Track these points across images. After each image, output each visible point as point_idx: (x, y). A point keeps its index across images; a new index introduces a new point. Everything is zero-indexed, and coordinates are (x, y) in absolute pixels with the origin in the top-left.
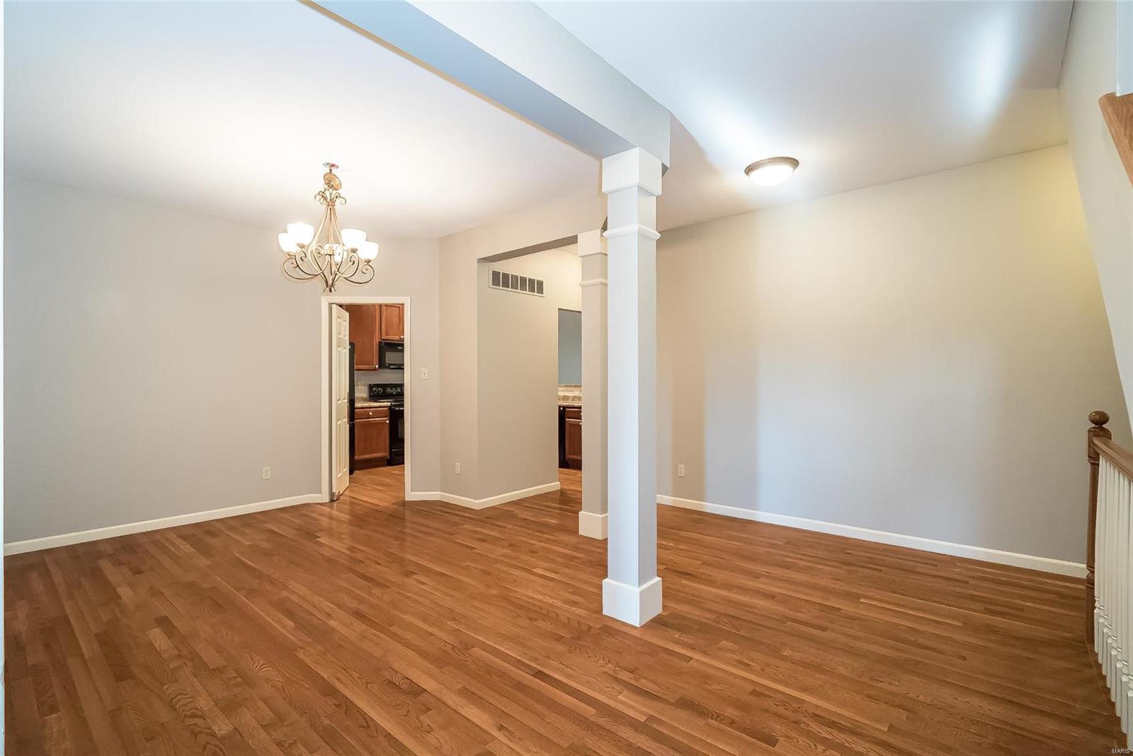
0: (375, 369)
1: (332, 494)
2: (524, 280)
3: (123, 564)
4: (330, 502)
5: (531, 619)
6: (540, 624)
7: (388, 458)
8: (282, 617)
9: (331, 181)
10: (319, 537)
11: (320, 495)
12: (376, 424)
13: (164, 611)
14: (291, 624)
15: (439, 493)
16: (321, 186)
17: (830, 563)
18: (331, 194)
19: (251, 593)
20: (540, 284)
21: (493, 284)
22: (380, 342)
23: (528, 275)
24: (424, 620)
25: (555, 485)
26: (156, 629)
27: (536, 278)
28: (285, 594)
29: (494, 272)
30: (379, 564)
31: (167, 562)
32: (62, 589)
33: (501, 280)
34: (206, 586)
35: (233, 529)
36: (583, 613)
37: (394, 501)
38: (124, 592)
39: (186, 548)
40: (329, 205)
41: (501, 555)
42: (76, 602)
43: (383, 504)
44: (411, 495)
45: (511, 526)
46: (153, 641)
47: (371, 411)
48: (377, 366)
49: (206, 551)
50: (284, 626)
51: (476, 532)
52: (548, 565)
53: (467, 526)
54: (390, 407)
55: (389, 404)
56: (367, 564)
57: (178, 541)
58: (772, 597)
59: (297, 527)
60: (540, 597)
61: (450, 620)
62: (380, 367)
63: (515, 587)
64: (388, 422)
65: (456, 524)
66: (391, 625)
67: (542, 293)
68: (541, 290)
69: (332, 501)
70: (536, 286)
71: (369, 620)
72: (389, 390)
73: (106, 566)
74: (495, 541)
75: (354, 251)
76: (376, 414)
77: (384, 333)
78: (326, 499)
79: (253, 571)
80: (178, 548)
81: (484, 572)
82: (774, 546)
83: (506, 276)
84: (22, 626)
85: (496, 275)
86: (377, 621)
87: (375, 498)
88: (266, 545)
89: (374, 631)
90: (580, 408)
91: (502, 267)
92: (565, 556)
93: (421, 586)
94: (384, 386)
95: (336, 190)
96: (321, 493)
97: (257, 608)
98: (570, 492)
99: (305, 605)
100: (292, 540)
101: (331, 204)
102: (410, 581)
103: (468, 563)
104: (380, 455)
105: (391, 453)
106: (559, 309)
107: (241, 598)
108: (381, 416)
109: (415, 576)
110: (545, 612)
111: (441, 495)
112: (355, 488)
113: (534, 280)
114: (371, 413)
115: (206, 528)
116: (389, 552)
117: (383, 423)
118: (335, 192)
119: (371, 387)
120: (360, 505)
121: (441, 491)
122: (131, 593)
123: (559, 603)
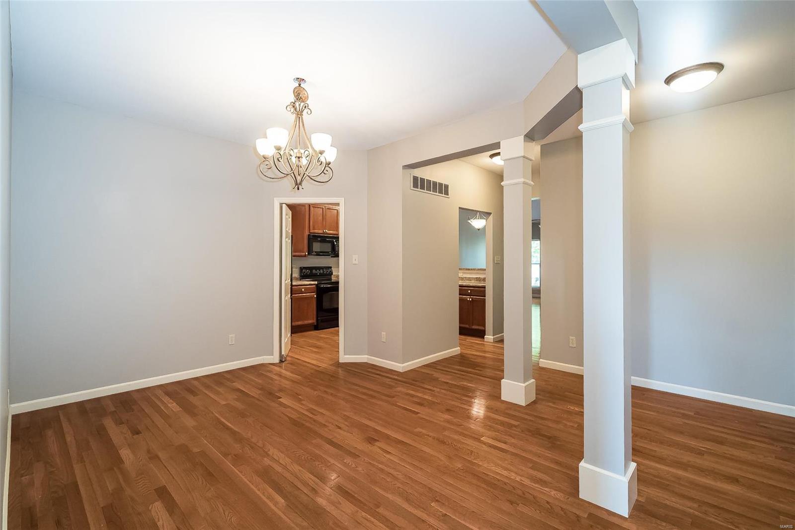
0: (305, 256)
1: (281, 356)
2: (435, 183)
3: (123, 423)
4: (280, 363)
5: (512, 503)
6: (521, 508)
7: (315, 324)
8: (270, 490)
9: (299, 95)
10: (281, 398)
11: (272, 357)
12: (306, 298)
13: (163, 480)
14: (281, 500)
15: (366, 356)
16: (292, 98)
17: (758, 439)
18: (300, 105)
19: (238, 459)
20: (447, 187)
21: (414, 187)
22: (309, 235)
23: (438, 180)
24: (407, 500)
25: (456, 350)
26: (156, 503)
27: (444, 182)
28: (267, 462)
29: (414, 176)
30: (340, 428)
31: (159, 421)
32: (73, 450)
33: (419, 183)
34: (196, 450)
35: (208, 387)
36: (559, 495)
37: (331, 363)
38: (125, 453)
39: (173, 406)
40: (298, 114)
41: (444, 421)
42: (85, 465)
43: (324, 365)
44: (345, 358)
45: (438, 390)
46: (156, 520)
47: (303, 288)
48: (307, 254)
49: (189, 409)
50: (276, 504)
51: (413, 396)
52: (494, 434)
53: (399, 389)
54: (317, 285)
55: (316, 282)
56: (330, 428)
57: (166, 399)
58: (734, 480)
59: (260, 387)
60: (505, 473)
61: (432, 502)
62: (309, 254)
63: (475, 459)
64: (315, 296)
65: (390, 387)
66: (378, 507)
67: (448, 195)
68: (447, 193)
69: (281, 361)
70: (442, 189)
71: (353, 497)
72: (314, 271)
73: (109, 423)
74: (431, 405)
75: (321, 153)
76: (307, 291)
77: (311, 228)
78: (277, 360)
79: (233, 433)
80: (166, 407)
81: (438, 440)
82: (685, 416)
83: (422, 180)
84: (36, 495)
85: (415, 179)
86: (361, 499)
87: (313, 359)
88: (239, 405)
89: (364, 514)
90: (485, 287)
91: (421, 173)
92: (503, 424)
93: (388, 456)
94: (311, 269)
95: (303, 102)
96: (273, 355)
97: (244, 476)
98: (471, 356)
99: (288, 475)
100: (258, 400)
101: (299, 114)
102: (375, 449)
103: (421, 430)
104: (310, 322)
105: (317, 320)
106: (460, 208)
107: (228, 464)
108: (310, 291)
109: (377, 444)
110: (520, 493)
111: (368, 358)
112: (296, 350)
113: (442, 184)
114: (303, 290)
115: (186, 386)
116: (345, 415)
117: (312, 297)
118: (302, 104)
119: (301, 269)
120: (304, 366)
121: (367, 355)
122: (131, 456)
123: (527, 482)
